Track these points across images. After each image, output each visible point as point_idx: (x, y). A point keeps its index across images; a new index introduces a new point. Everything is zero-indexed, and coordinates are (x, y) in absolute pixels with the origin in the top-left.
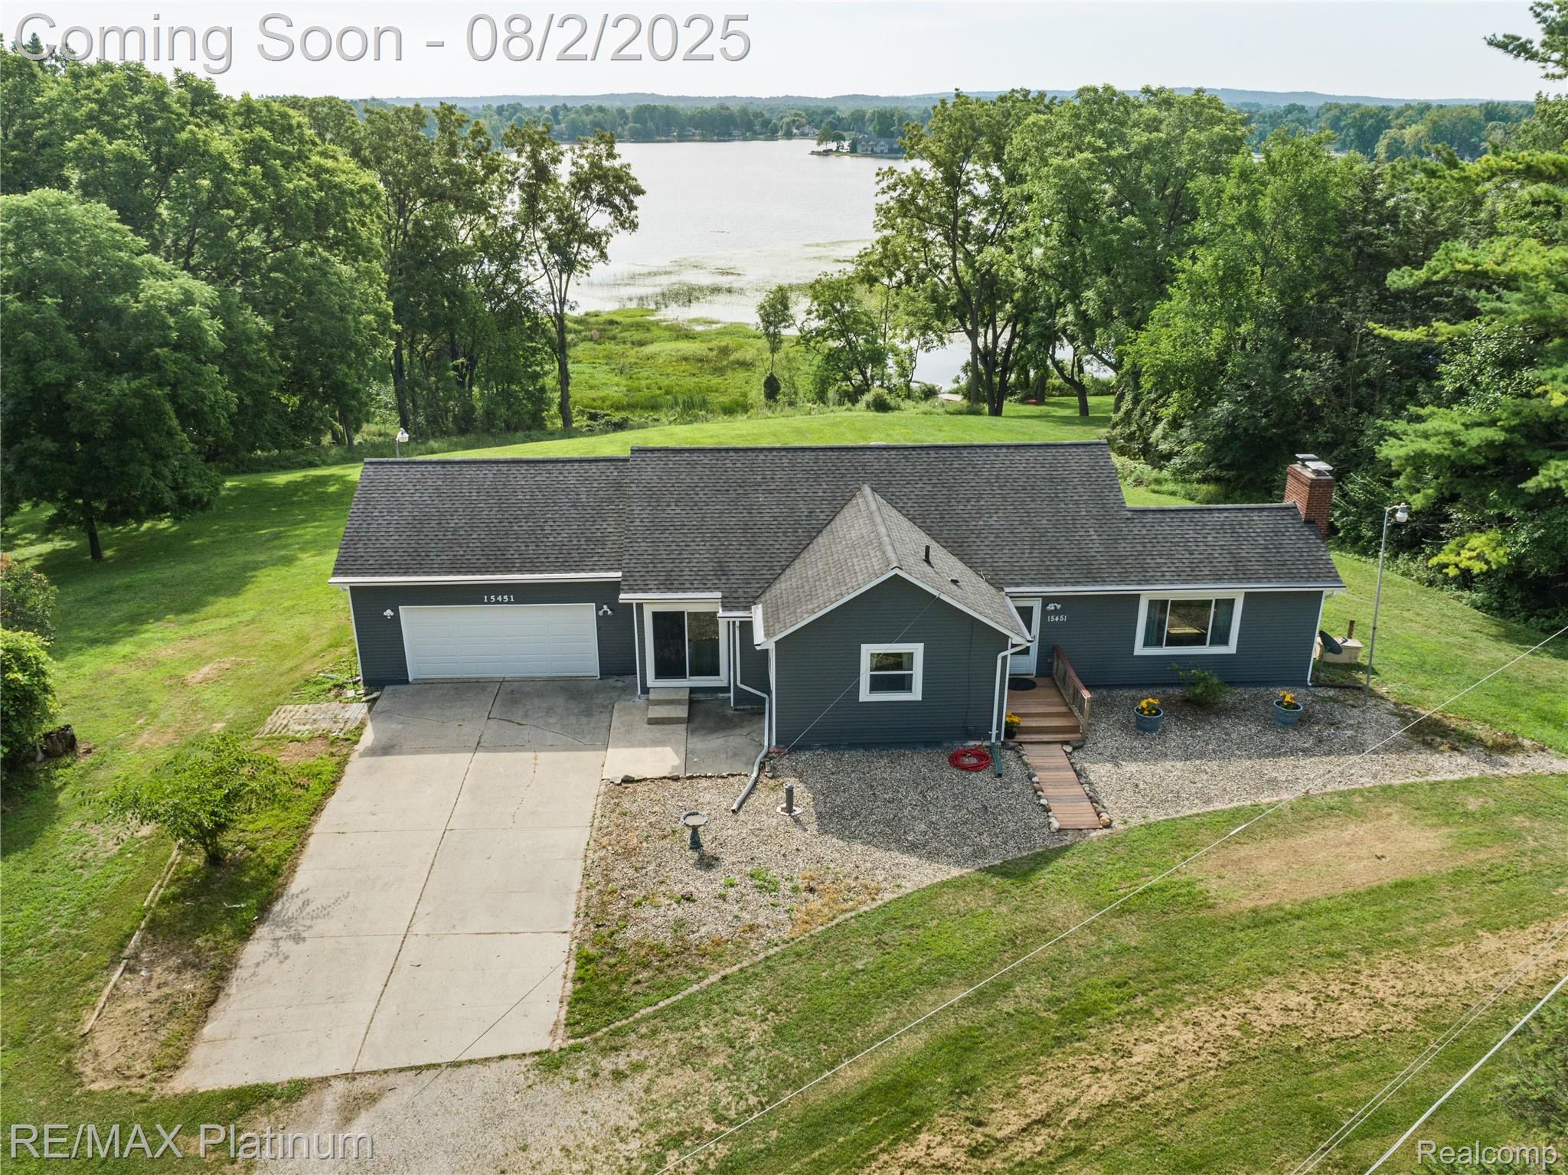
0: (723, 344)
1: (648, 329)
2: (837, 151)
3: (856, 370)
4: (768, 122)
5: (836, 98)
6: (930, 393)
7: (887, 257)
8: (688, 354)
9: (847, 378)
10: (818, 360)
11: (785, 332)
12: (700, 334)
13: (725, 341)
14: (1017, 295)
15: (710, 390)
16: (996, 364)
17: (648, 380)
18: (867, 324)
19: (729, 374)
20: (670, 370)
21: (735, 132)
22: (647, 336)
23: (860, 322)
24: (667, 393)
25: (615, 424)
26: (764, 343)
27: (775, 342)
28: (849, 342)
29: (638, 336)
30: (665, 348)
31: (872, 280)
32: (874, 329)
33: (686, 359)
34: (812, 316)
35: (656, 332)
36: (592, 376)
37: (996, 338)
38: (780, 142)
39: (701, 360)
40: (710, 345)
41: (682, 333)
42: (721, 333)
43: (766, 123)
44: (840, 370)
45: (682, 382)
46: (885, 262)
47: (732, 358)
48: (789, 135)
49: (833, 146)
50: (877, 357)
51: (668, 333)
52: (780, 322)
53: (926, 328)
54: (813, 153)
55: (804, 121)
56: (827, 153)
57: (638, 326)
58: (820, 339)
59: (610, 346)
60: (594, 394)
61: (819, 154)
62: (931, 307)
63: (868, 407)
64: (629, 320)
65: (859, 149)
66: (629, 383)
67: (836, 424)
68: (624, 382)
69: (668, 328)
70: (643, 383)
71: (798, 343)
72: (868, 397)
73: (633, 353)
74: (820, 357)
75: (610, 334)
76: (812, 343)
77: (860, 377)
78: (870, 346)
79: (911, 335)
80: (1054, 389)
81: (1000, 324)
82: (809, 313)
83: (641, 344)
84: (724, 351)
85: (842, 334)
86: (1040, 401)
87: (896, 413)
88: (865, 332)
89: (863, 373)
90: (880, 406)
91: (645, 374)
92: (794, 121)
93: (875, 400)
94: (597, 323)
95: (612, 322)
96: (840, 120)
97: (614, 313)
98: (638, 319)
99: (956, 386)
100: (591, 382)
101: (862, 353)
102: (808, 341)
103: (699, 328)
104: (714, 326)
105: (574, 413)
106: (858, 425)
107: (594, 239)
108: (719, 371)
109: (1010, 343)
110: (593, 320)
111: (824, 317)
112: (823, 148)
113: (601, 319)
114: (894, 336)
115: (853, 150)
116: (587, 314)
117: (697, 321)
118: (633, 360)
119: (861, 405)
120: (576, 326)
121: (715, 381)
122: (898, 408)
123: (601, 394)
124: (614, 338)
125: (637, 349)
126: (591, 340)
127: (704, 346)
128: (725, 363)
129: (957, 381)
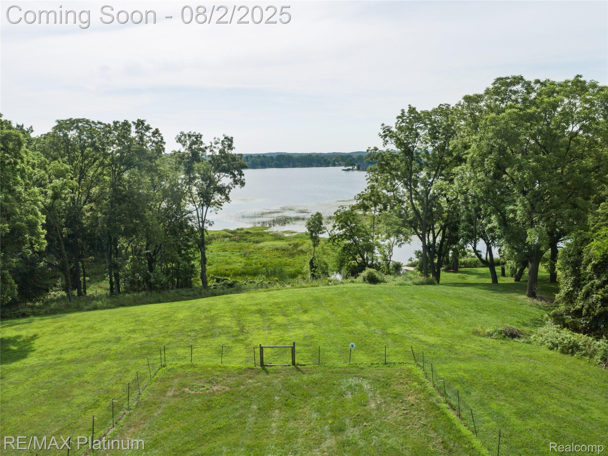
0: (296, 242)
1: (263, 236)
2: (352, 169)
3: (358, 255)
4: (326, 160)
5: (352, 153)
6: (398, 267)
7: (373, 195)
8: (278, 247)
9: (355, 259)
10: (339, 250)
11: (320, 236)
12: (286, 238)
13: (297, 241)
14: (445, 215)
15: (286, 265)
16: (435, 252)
17: (257, 260)
18: (364, 232)
19: (297, 257)
20: (268, 255)
21: (314, 164)
22: (262, 238)
23: (360, 231)
24: (264, 266)
25: (229, 285)
26: (310, 242)
27: (316, 241)
28: (355, 241)
29: (257, 238)
30: (268, 244)
31: (366, 208)
32: (367, 234)
33: (277, 249)
34: (336, 228)
35: (266, 237)
36: (230, 258)
37: (435, 238)
38: (331, 167)
39: (284, 250)
40: (290, 243)
41: (277, 237)
42: (296, 237)
43: (325, 161)
44: (351, 255)
45: (273, 261)
46: (373, 198)
47: (299, 249)
48: (334, 165)
49: (351, 168)
50: (370, 249)
51: (271, 237)
52: (318, 231)
53: (398, 232)
54: (343, 170)
55: (340, 159)
56: (348, 170)
57: (258, 234)
58: (340, 239)
59: (244, 244)
60: (228, 267)
61: (345, 170)
62: (400, 221)
63: (364, 280)
64: (255, 232)
65: (361, 168)
66: (247, 261)
67: (343, 294)
68: (244, 261)
69: (272, 235)
70: (254, 261)
71: (329, 241)
72: (365, 274)
73: (252, 246)
74: (341, 248)
75: (244, 238)
76: (336, 241)
77: (361, 259)
78: (366, 243)
79: (389, 237)
80: (461, 264)
81: (436, 231)
82: (334, 226)
83: (258, 242)
84: (296, 246)
85: (351, 237)
86: (456, 271)
87: (382, 285)
88: (363, 236)
89: (362, 256)
90: (372, 280)
91: (255, 257)
92: (336, 160)
93: (368, 276)
94: (241, 233)
95: (247, 233)
96: (354, 159)
97: (250, 229)
98: (260, 231)
99: (410, 262)
100: (229, 261)
101: (362, 246)
102: (334, 240)
103: (287, 235)
104: (294, 234)
105: (208, 279)
106: (357, 294)
107: (221, 190)
108: (292, 255)
109: (442, 241)
110: (239, 232)
111: (342, 229)
112: (347, 168)
113: (243, 231)
114: (378, 238)
115: (358, 169)
116: (238, 229)
117: (286, 232)
118: (251, 250)
119: (360, 279)
120: (230, 235)
121: (289, 260)
122: (384, 281)
123: (231, 267)
124: (246, 240)
125: (255, 245)
126: (235, 241)
127: (287, 243)
128: (295, 251)
129: (410, 260)
